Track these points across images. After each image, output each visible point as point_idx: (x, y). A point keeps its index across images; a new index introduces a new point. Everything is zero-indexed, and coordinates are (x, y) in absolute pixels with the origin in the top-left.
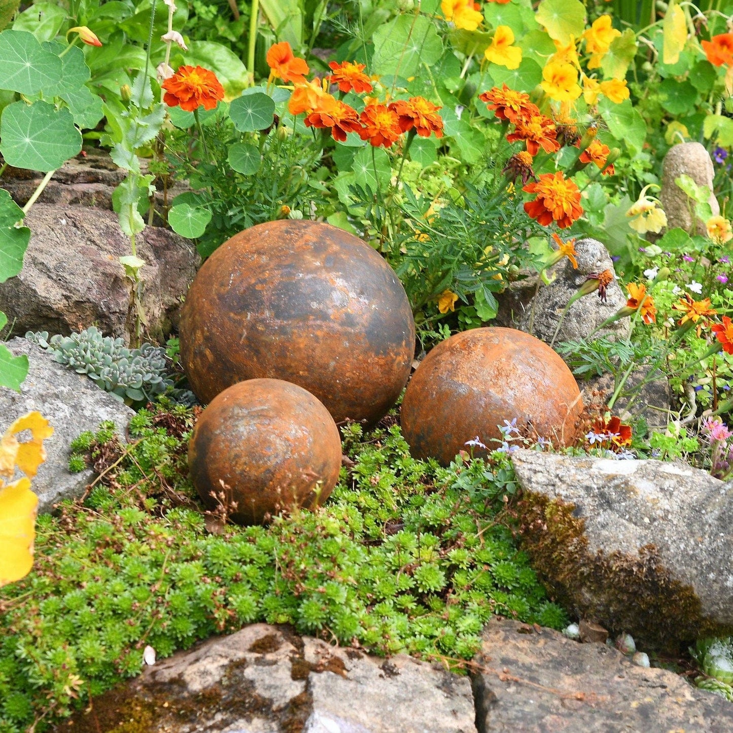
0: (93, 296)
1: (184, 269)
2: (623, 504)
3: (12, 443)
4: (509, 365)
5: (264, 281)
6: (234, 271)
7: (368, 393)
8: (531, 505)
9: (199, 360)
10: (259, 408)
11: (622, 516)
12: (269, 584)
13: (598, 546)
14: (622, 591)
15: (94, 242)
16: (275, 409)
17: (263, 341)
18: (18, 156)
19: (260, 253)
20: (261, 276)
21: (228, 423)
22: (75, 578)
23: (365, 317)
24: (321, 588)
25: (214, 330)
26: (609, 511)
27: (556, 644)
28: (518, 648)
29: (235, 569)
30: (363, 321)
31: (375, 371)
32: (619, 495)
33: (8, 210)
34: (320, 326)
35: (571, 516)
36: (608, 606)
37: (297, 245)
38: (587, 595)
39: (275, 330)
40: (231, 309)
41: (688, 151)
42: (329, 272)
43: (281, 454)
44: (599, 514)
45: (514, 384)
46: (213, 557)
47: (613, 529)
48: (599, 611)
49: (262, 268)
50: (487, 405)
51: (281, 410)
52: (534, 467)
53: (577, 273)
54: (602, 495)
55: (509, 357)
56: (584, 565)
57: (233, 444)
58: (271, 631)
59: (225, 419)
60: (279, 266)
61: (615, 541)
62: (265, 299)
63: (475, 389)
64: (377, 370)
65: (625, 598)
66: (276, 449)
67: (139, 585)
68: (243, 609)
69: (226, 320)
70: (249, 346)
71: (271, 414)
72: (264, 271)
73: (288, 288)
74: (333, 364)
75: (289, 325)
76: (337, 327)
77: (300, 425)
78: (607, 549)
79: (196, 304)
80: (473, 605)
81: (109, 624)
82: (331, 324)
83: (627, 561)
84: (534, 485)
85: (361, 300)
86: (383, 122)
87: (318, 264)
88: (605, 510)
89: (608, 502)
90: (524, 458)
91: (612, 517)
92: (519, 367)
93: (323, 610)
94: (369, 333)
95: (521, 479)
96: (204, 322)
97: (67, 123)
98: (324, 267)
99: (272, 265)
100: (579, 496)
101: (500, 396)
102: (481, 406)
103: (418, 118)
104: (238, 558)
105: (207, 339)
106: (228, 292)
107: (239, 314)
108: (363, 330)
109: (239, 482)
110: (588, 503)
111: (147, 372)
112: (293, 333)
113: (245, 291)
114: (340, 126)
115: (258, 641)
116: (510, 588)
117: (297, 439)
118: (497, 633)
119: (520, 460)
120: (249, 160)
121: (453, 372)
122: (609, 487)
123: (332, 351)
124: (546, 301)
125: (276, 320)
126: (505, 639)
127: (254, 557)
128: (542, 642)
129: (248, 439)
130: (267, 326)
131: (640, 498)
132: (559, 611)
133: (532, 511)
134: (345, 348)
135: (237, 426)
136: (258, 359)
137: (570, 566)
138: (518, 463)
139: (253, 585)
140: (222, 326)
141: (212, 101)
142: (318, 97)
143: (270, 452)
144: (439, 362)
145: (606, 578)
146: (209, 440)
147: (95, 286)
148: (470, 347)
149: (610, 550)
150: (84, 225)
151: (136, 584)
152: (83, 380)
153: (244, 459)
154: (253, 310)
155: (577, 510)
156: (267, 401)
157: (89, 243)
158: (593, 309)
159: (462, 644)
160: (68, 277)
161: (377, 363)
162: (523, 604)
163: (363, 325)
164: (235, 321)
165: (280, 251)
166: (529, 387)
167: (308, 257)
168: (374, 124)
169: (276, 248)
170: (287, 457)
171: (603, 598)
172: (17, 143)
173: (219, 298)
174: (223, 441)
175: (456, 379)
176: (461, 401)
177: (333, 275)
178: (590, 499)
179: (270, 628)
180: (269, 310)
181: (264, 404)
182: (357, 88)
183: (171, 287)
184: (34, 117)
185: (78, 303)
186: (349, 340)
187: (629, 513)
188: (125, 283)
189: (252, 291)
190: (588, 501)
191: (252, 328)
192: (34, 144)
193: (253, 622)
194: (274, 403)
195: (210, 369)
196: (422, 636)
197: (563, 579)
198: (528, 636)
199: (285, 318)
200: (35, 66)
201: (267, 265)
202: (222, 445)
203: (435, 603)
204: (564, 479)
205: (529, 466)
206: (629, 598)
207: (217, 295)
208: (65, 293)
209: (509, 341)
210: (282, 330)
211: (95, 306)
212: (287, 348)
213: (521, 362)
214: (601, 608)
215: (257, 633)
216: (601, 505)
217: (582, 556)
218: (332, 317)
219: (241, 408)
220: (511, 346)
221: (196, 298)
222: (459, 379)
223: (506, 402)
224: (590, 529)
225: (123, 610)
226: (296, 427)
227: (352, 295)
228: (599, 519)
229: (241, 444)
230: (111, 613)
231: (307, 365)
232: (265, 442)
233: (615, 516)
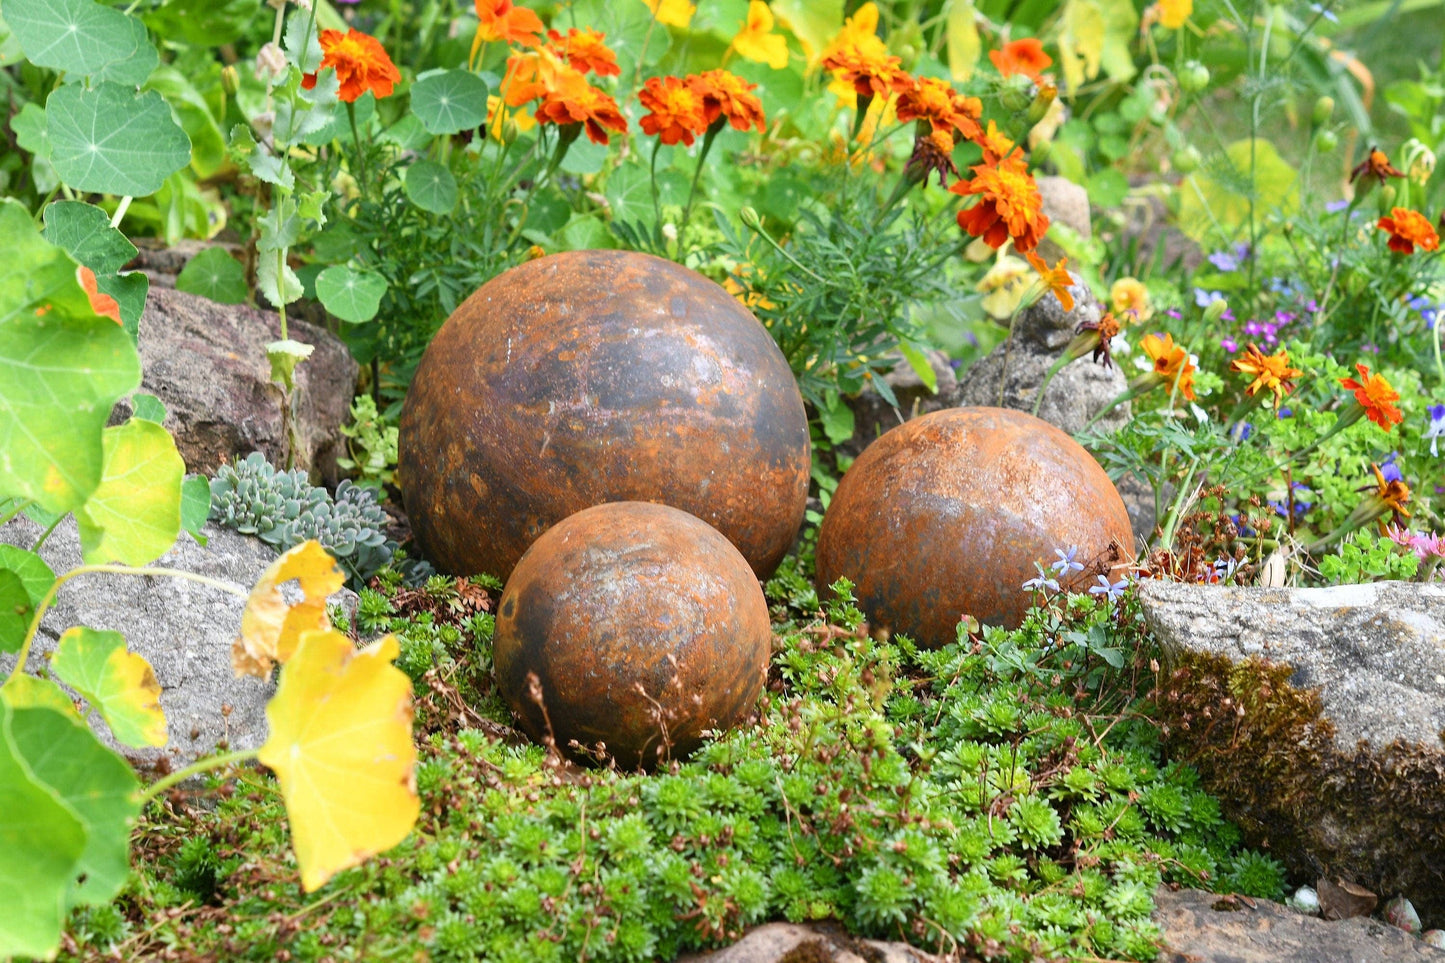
0: (228, 411)
1: (338, 381)
2: (1389, 655)
3: (274, 604)
4: (1024, 462)
5: (572, 345)
6: (512, 333)
7: (759, 537)
8: (1196, 675)
9: (456, 497)
10: (636, 547)
11: (1392, 676)
12: (778, 849)
13: (1356, 735)
14: (1411, 812)
15: (198, 333)
16: (665, 548)
17: (584, 449)
18: (81, 174)
19: (554, 300)
20: (565, 337)
21: (583, 579)
22: (410, 862)
23: (750, 399)
24: (891, 844)
25: (486, 440)
26: (1361, 670)
27: (1289, 924)
28: (1227, 937)
29: (708, 825)
30: (748, 407)
31: (770, 495)
32: (1376, 641)
33: (106, 245)
34: (681, 417)
35: (1288, 685)
36: (1371, 847)
37: (617, 283)
38: (1333, 831)
39: (604, 430)
40: (516, 398)
41: (1054, 189)
42: (682, 325)
43: (688, 626)
44: (1342, 678)
45: (1039, 494)
46: (663, 803)
47: (1382, 701)
48: (1356, 859)
49: (564, 324)
50: (1001, 533)
51: (674, 549)
52: (1185, 607)
53: (1049, 326)
54: (1341, 644)
55: (1021, 449)
56: (1333, 772)
57: (598, 615)
58: (802, 935)
59: (575, 572)
60: (595, 319)
61: (1390, 723)
62: (579, 374)
63: (974, 506)
64: (772, 495)
65: (1416, 827)
66: (678, 617)
67: (541, 865)
68: (746, 896)
69: (508, 418)
70: (557, 460)
71: (661, 556)
72: (568, 329)
73: (617, 354)
74: (705, 483)
75: (628, 418)
76: (708, 417)
77: (713, 574)
78: (1377, 738)
79: (441, 399)
80: (1127, 865)
81: (499, 945)
82: (699, 414)
83: (1422, 755)
84: (1197, 640)
85: (741, 371)
86: (682, 103)
87: (661, 311)
88: (1353, 670)
89: (1356, 654)
90: (1162, 595)
91: (1373, 679)
92: (1042, 464)
93: (905, 884)
94: (759, 427)
95: (1167, 631)
96: (464, 428)
97: (160, 116)
98: (672, 317)
99: (582, 317)
100: (1296, 650)
101: (1020, 516)
102: (989, 535)
103: (728, 99)
104: (711, 802)
105: (472, 457)
106: (506, 370)
107: (534, 405)
108: (750, 423)
109: (614, 684)
110: (1319, 662)
111: (363, 526)
112: (635, 432)
113: (539, 365)
114: (597, 119)
115: (787, 955)
116: (1177, 831)
117: (712, 599)
118: (1179, 913)
119: (1157, 598)
120: (440, 191)
121: (928, 479)
122: (1352, 629)
123: (704, 460)
124: (995, 379)
125: (604, 412)
126: (1198, 924)
127: (739, 799)
128: (1264, 923)
129: (627, 603)
130: (587, 422)
131: (1419, 641)
132: (1272, 866)
133: (1199, 688)
134: (724, 455)
135: (601, 581)
136: (575, 483)
137: (1300, 778)
138: (1155, 604)
139: (745, 853)
140: (502, 429)
141: (384, 83)
142: (555, 74)
143: (668, 624)
144: (894, 468)
145: (1379, 793)
146: (548, 613)
147: (227, 396)
148: (947, 438)
149: (1383, 738)
150: (177, 307)
151: (535, 863)
152: (253, 545)
153: (620, 641)
154: (559, 397)
155: (1299, 674)
156: (647, 534)
157: (190, 334)
158: (1081, 385)
159: (1130, 937)
160: (178, 383)
161: (773, 481)
162: (1205, 858)
163: (748, 414)
164: (526, 419)
165: (590, 294)
166: (1064, 498)
167: (642, 301)
168: (665, 107)
169: (583, 290)
170: (699, 631)
171: (1365, 832)
172: (76, 153)
173: (489, 383)
174: (578, 612)
175: (936, 492)
176: (951, 530)
177: (688, 329)
178: (1319, 653)
179: (796, 929)
180: (589, 394)
181: (644, 541)
182: (598, 69)
183: (322, 412)
184: (100, 109)
185: (203, 426)
186: (729, 439)
187: (1404, 669)
188: (270, 392)
189: (551, 363)
190: (1314, 656)
191: (559, 429)
192: (106, 155)
193: (761, 921)
194: (662, 538)
195: (480, 509)
196: (1058, 928)
197: (1289, 804)
198: (1237, 915)
199: (618, 407)
200: (86, 31)
201: (572, 318)
202: (576, 619)
203: (1049, 868)
204: (1254, 623)
205: (1178, 607)
206: (1423, 826)
207: (486, 377)
208: (178, 410)
209: (1012, 424)
210: (616, 428)
211: (233, 430)
212: (626, 459)
213: (1042, 456)
214: (1361, 853)
215: (778, 940)
216: (1344, 662)
217: (1325, 756)
218: (698, 401)
219: (602, 550)
220: (1017, 431)
221: (439, 389)
222: (943, 490)
223: (1031, 526)
224: (1334, 706)
225: (524, 914)
226: (707, 577)
227: (725, 362)
228: (1347, 686)
229: (614, 613)
230: (501, 922)
231: (663, 489)
232: (657, 607)
233: (1376, 679)
